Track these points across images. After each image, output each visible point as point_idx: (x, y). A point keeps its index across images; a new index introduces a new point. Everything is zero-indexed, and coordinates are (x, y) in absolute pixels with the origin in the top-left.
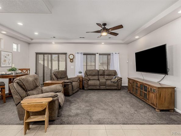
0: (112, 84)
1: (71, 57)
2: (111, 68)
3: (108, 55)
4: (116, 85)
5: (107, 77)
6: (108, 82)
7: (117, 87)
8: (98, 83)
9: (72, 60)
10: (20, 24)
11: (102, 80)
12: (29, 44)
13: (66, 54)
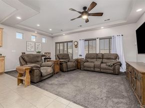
0: (107, 67)
1: (76, 43)
2: (112, 52)
3: (110, 38)
4: (111, 68)
5: (106, 60)
6: (103, 65)
7: (114, 71)
8: (92, 65)
9: (76, 46)
10: (38, 25)
11: (98, 62)
12: (52, 37)
13: (72, 41)
